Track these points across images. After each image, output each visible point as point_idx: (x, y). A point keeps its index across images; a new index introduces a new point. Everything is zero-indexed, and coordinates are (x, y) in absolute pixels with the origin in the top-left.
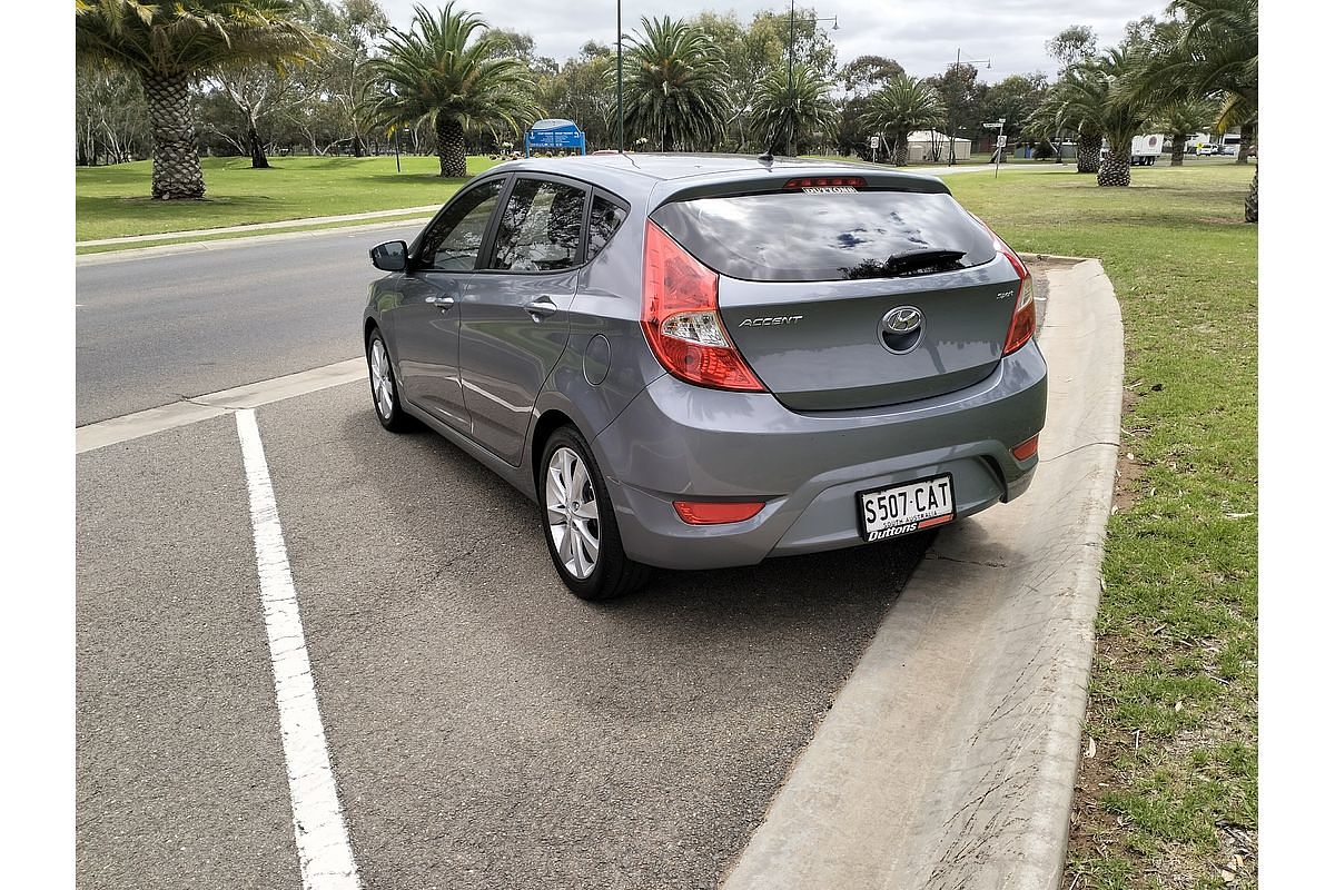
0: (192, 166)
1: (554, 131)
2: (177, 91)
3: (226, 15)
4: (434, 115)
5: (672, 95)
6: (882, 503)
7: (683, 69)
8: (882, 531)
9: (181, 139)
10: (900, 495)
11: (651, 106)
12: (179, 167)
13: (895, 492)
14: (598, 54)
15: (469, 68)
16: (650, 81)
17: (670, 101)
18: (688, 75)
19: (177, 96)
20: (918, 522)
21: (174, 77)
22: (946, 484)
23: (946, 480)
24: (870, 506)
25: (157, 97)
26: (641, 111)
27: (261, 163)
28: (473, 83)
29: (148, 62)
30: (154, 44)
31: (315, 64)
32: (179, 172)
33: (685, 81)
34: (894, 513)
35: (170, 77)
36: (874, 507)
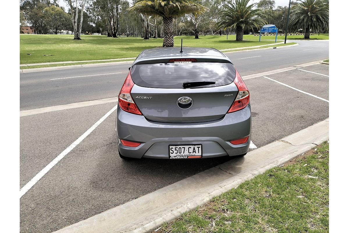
0: (171, 39)
1: (269, 28)
2: (170, 21)
3: (181, 3)
4: (235, 25)
5: (311, 16)
6: (176, 149)
7: (316, 8)
8: (175, 156)
9: (170, 33)
10: (183, 148)
11: (303, 19)
12: (168, 40)
13: (181, 147)
14: (294, 4)
15: (246, 11)
16: (304, 12)
17: (310, 18)
18: (317, 10)
19: (170, 23)
20: (188, 156)
21: (170, 18)
22: (200, 147)
23: (200, 146)
24: (172, 149)
25: (166, 23)
26: (300, 21)
27: (197, 37)
28: (247, 16)
29: (164, 15)
30: (165, 10)
31: (203, 13)
32: (168, 41)
33: (316, 12)
34: (180, 152)
35: (169, 18)
36: (174, 150)
